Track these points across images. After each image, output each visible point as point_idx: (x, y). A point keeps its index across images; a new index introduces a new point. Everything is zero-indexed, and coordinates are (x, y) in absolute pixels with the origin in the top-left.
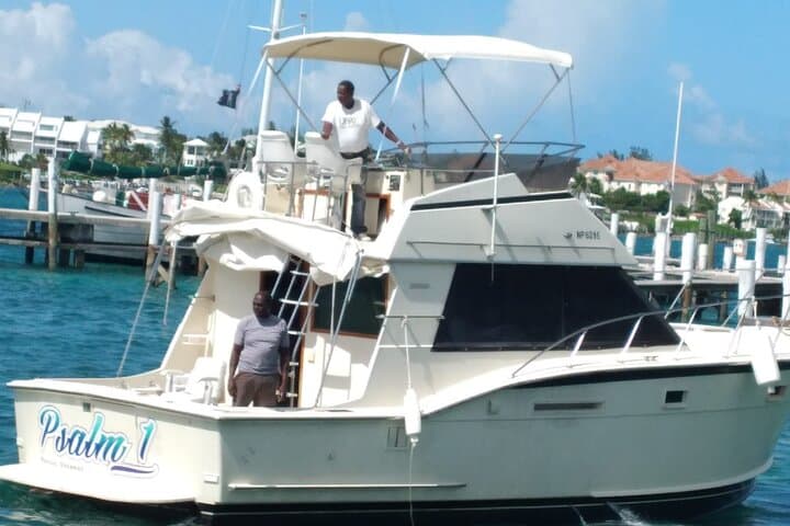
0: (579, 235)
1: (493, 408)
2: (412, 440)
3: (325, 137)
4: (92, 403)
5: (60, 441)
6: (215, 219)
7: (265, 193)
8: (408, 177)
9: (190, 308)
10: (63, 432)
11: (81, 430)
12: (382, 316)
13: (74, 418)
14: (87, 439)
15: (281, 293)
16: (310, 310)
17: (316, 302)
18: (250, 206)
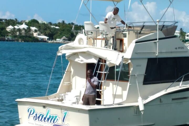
0: (179, 48)
1: (162, 101)
2: (142, 112)
3: (106, 23)
4: (46, 106)
5: (35, 117)
6: (73, 48)
7: (87, 40)
8: (129, 34)
9: (65, 74)
10: (36, 115)
11: (42, 114)
12: (129, 75)
13: (39, 110)
14: (45, 116)
15: (97, 70)
16: (103, 74)
17: (108, 72)
18: (83, 44)
